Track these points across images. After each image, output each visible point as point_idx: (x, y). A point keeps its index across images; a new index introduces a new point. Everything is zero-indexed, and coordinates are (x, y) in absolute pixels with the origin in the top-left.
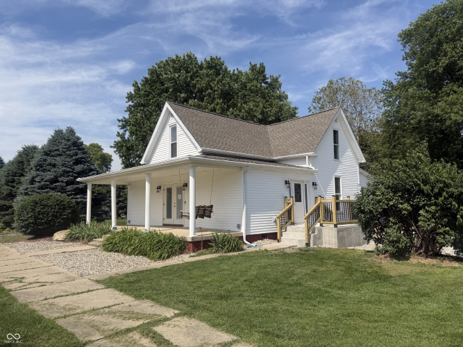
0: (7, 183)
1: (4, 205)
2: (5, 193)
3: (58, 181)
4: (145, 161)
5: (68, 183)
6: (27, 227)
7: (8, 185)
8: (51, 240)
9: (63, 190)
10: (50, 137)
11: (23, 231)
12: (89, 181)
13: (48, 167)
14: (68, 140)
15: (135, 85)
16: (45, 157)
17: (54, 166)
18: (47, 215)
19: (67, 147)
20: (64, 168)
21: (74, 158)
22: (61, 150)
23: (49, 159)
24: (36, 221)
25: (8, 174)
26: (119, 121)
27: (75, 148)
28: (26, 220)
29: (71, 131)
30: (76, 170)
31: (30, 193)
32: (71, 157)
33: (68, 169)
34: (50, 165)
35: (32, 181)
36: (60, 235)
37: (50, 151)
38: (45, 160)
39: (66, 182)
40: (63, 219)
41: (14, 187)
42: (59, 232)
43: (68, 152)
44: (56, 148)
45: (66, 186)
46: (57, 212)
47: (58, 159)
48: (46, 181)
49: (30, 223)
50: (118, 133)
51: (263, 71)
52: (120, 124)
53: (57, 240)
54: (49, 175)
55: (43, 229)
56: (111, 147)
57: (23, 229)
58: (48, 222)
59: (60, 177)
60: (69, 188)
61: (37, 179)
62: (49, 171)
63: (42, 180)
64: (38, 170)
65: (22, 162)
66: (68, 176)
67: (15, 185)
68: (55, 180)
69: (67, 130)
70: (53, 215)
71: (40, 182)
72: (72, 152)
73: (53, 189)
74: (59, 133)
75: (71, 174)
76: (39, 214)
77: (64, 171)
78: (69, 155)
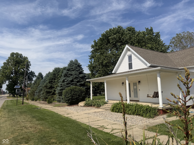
0: (49, 82)
1: (49, 91)
2: (49, 86)
3: (73, 81)
4: (114, 71)
5: (78, 82)
6: (69, 100)
7: (50, 83)
8: (78, 106)
9: (76, 85)
10: (69, 64)
11: (67, 102)
12: (91, 81)
13: (69, 76)
14: (76, 64)
15: (95, 42)
16: (67, 71)
17: (72, 75)
18: (76, 95)
19: (76, 67)
20: (76, 76)
21: (79, 71)
22: (74, 68)
23: (69, 72)
24: (72, 98)
25: (50, 79)
26: (89, 56)
27: (79, 67)
28: (68, 97)
29: (76, 61)
30: (80, 77)
31: (63, 86)
32: (78, 71)
33: (77, 76)
34: (70, 74)
35: (64, 81)
36: (81, 104)
37: (69, 69)
38: (68, 73)
39: (77, 81)
40: (82, 97)
41: (52, 84)
42: (81, 102)
43: (76, 69)
44: (72, 68)
45: (77, 83)
46: (80, 94)
47: (73, 72)
48: (69, 81)
49: (70, 99)
50: (90, 61)
51: (152, 30)
52: (90, 57)
53: (81, 106)
54: (70, 79)
55: (75, 101)
56: (87, 67)
57: (67, 101)
58: (77, 98)
59: (74, 79)
60: (78, 84)
61: (66, 80)
62: (70, 77)
63: (68, 81)
64: (65, 77)
65: (55, 74)
66: (77, 79)
67: (52, 83)
68: (72, 81)
69: (75, 61)
70: (78, 95)
71: (67, 82)
72: (78, 69)
73: (72, 84)
74: (71, 62)
75: (78, 78)
76: (73, 95)
77: (76, 77)
78: (77, 70)
